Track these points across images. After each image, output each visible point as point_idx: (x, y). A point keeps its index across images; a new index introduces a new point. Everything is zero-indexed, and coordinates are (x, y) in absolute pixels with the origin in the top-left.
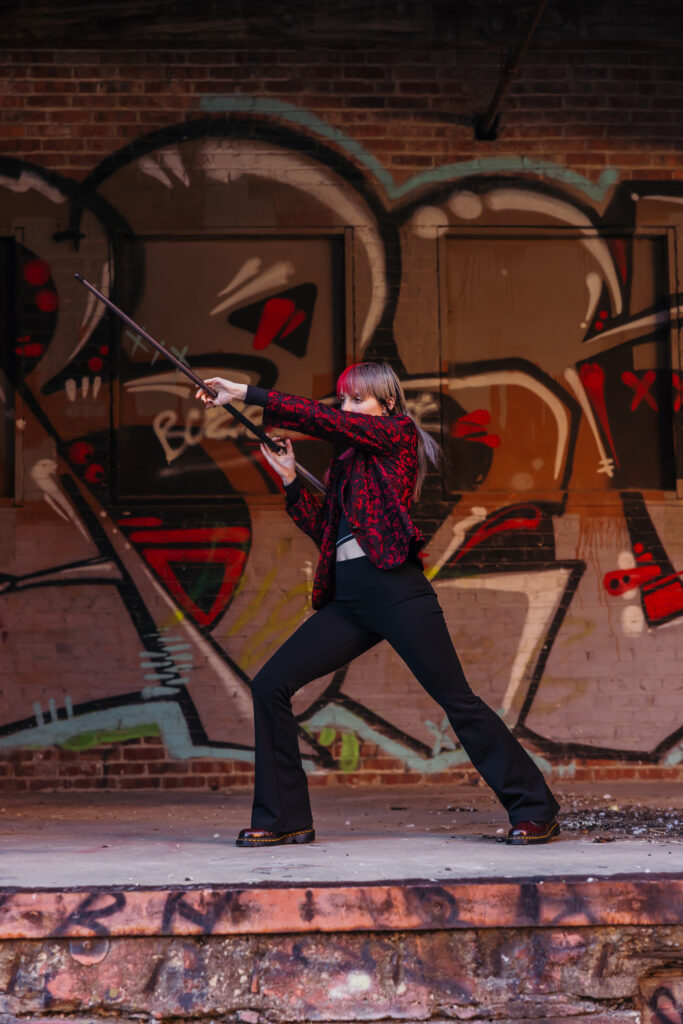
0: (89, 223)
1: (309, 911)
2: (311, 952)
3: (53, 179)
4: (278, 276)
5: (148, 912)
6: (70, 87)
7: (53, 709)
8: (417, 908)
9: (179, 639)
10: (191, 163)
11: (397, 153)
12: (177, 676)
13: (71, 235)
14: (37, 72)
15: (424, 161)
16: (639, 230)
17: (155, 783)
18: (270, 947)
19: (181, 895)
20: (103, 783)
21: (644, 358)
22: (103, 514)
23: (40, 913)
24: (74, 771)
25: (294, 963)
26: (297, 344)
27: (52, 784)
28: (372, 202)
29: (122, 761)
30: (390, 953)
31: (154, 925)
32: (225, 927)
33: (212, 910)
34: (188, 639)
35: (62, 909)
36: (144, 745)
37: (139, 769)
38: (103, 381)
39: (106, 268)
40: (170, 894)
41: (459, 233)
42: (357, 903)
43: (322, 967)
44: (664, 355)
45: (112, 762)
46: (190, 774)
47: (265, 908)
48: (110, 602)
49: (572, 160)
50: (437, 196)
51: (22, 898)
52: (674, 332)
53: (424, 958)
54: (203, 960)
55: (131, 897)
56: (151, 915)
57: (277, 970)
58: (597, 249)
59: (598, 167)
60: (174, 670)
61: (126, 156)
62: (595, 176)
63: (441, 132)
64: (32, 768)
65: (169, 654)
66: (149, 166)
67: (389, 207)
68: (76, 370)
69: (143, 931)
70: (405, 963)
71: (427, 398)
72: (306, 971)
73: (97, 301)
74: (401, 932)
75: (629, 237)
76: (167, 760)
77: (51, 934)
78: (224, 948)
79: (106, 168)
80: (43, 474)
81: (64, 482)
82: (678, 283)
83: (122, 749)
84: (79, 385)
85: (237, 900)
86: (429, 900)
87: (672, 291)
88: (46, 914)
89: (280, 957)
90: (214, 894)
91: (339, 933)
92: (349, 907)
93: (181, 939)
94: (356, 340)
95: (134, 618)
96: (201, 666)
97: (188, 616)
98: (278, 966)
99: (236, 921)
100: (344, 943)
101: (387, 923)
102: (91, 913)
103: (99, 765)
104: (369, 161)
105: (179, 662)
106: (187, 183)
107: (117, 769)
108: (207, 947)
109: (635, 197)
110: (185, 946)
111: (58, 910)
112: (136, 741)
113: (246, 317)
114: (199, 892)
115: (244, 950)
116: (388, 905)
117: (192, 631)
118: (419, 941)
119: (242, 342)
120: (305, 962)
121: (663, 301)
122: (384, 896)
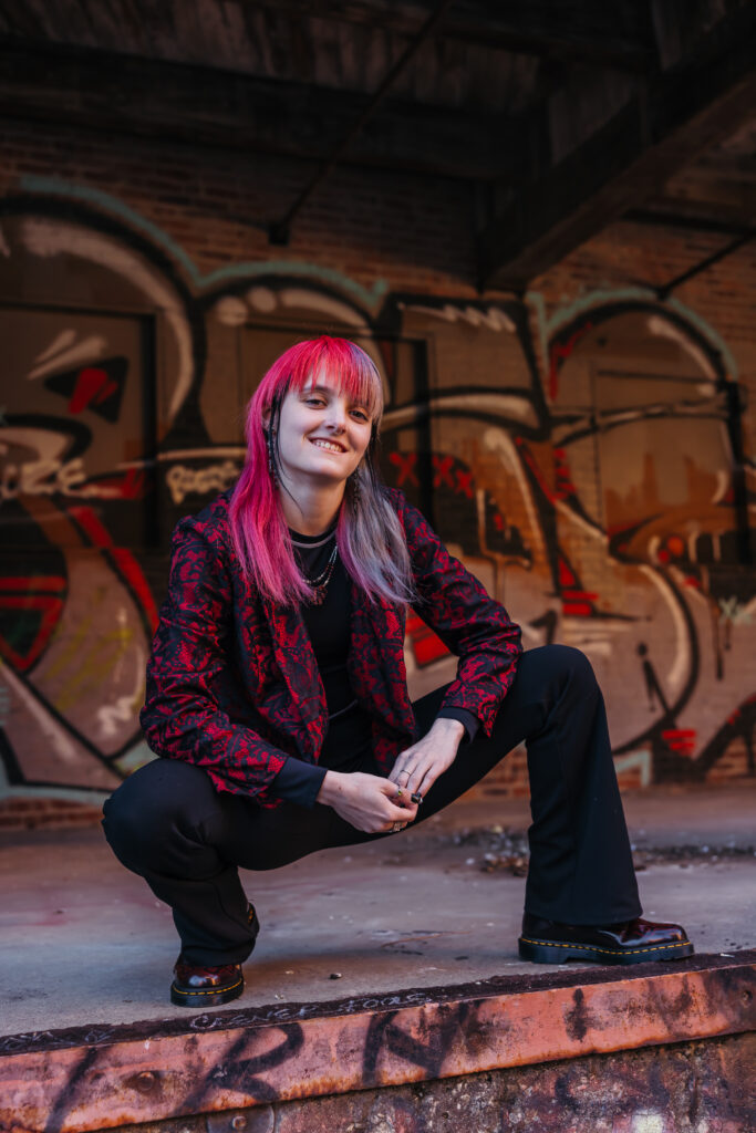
1: (579, 1023)
2: (582, 1089)
4: (92, 348)
5: (339, 1052)
8: (720, 1002)
10: (11, 235)
11: (202, 247)
15: (226, 258)
16: (405, 334)
18: (523, 1087)
19: (392, 1015)
21: (408, 442)
23: (157, 1074)
25: (558, 1110)
26: (110, 411)
28: (180, 288)
30: (683, 1076)
31: (349, 1073)
32: (458, 1064)
33: (438, 1037)
35: (195, 1063)
40: (374, 1017)
41: (256, 324)
42: (643, 1002)
43: (597, 1110)
44: (425, 440)
46: (6, 814)
47: (517, 1024)
49: (352, 270)
50: (238, 289)
51: (126, 1050)
52: (433, 422)
53: (730, 1078)
54: (424, 1123)
55: (315, 1029)
56: (345, 1055)
57: (535, 1125)
59: (371, 278)
62: (369, 285)
63: (240, 234)
67: (195, 293)
69: (334, 1086)
70: (705, 1088)
71: (229, 465)
72: (575, 1121)
74: (698, 1041)
75: (395, 340)
77: (177, 1111)
78: (457, 1099)
82: (436, 380)
85: (475, 1015)
86: (735, 988)
87: (431, 385)
88: (167, 1075)
89: (539, 1103)
90: (441, 1010)
91: (618, 1053)
92: (633, 1010)
93: (391, 1093)
94: (166, 409)
96: (18, 708)
98: (536, 1118)
99: (473, 1052)
100: (625, 1069)
101: (684, 1029)
102: (246, 1063)
104: (178, 252)
106: (8, 255)
108: (431, 1099)
109: (401, 306)
110: (398, 1103)
111: (189, 1065)
113: (61, 382)
114: (419, 1008)
115: (486, 1096)
116: (685, 1002)
117: (10, 677)
118: (722, 1052)
119: (58, 406)
120: (573, 1104)
121: (423, 395)
122: (680, 987)
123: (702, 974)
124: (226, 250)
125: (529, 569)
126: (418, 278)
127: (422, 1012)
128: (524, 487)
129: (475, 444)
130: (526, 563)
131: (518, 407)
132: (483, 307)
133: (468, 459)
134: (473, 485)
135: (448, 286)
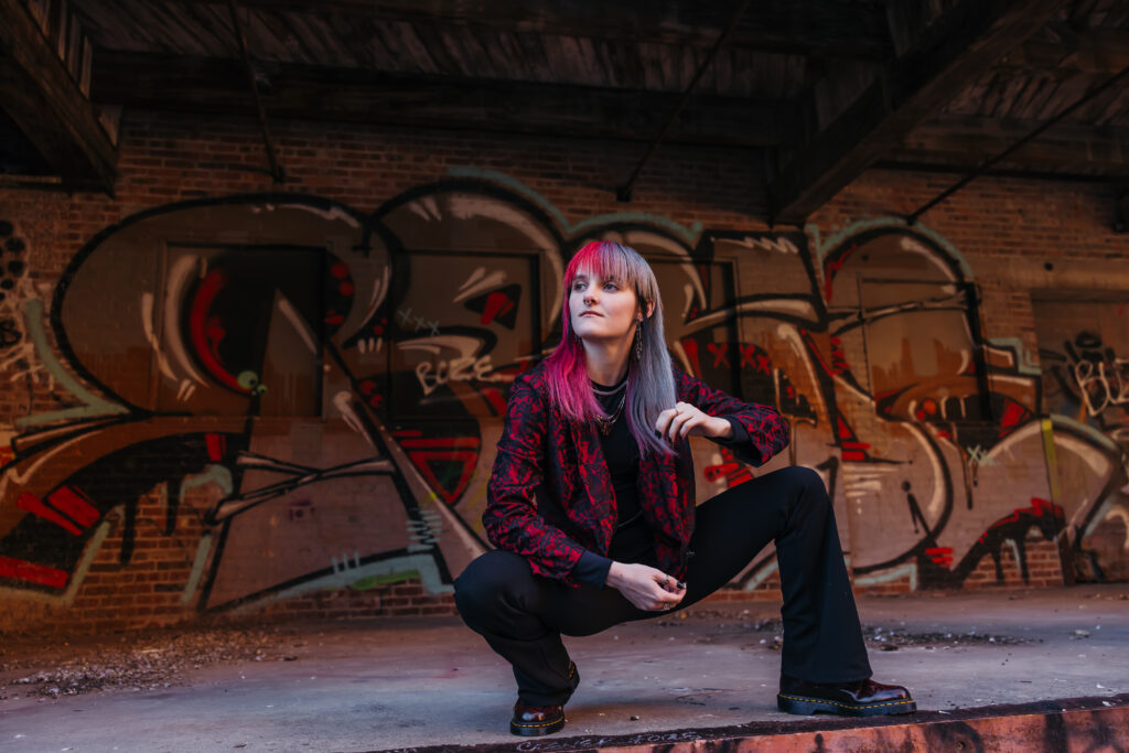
0: (376, 240)
3: (353, 212)
4: (496, 279)
6: (364, 156)
7: (345, 561)
9: (433, 512)
10: (442, 206)
11: (570, 206)
12: (432, 537)
13: (363, 248)
14: (344, 146)
15: (587, 212)
16: (716, 259)
17: (416, 611)
19: (670, 747)
20: (380, 612)
21: (721, 336)
22: (382, 428)
24: (359, 604)
26: (509, 322)
27: (344, 613)
28: (555, 235)
29: (394, 596)
34: (439, 511)
36: (408, 585)
37: (405, 602)
38: (384, 341)
39: (386, 269)
40: (655, 748)
42: (873, 747)
44: (733, 334)
45: (386, 597)
46: (440, 604)
48: (386, 487)
49: (675, 216)
52: (739, 320)
58: (690, 270)
59: (690, 221)
60: (429, 532)
61: (400, 201)
62: (689, 226)
63: (597, 196)
64: (329, 602)
65: (426, 522)
66: (415, 207)
67: (566, 238)
68: (366, 333)
73: (380, 290)
75: (709, 263)
76: (424, 595)
79: (387, 207)
80: (342, 401)
81: (356, 406)
82: (740, 291)
83: (394, 587)
84: (367, 343)
86: (951, 739)
87: (737, 295)
90: (708, 745)
94: (547, 319)
95: (402, 498)
96: (448, 530)
97: (439, 496)
103: (377, 599)
104: (554, 211)
105: (434, 527)
106: (439, 218)
107: (390, 602)
109: (713, 239)
112: (403, 582)
113: (476, 303)
114: (690, 743)
116: (908, 748)
117: (442, 507)
119: (474, 320)
121: (731, 301)
122: (904, 736)
123: (922, 726)
124: (588, 207)
125: (815, 426)
126: (724, 219)
127: (693, 746)
128: (809, 366)
129: (771, 336)
130: (813, 422)
131: (802, 307)
132: (773, 237)
133: (766, 347)
134: (770, 365)
135: (747, 224)
